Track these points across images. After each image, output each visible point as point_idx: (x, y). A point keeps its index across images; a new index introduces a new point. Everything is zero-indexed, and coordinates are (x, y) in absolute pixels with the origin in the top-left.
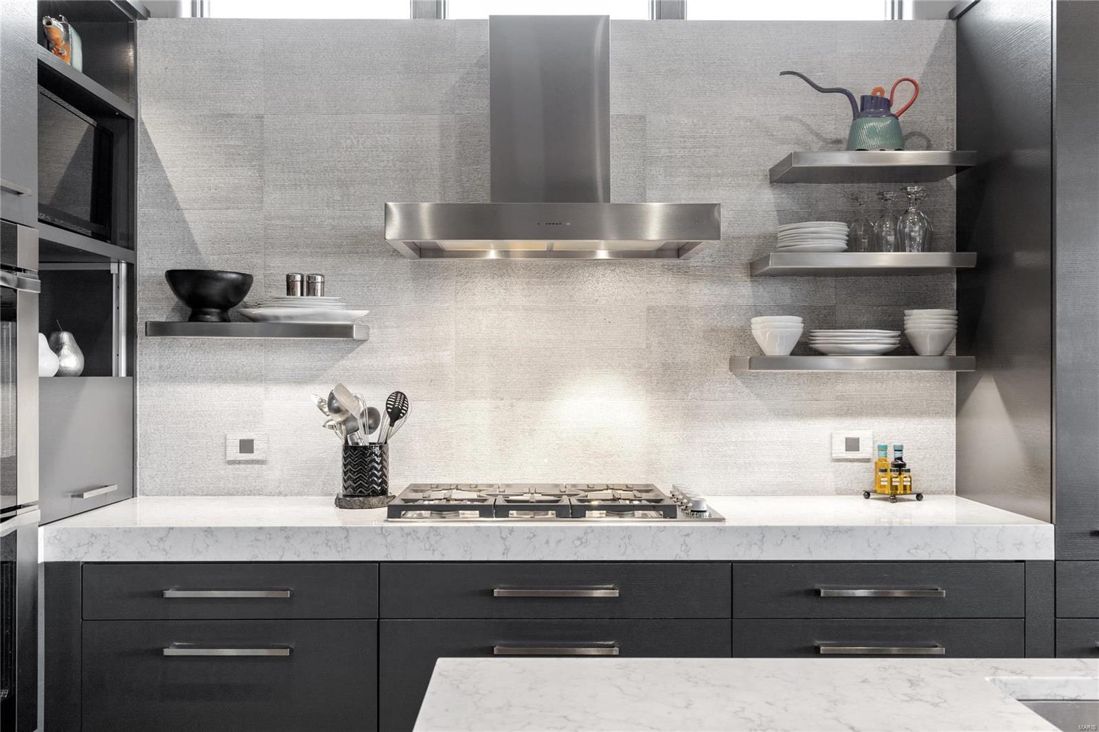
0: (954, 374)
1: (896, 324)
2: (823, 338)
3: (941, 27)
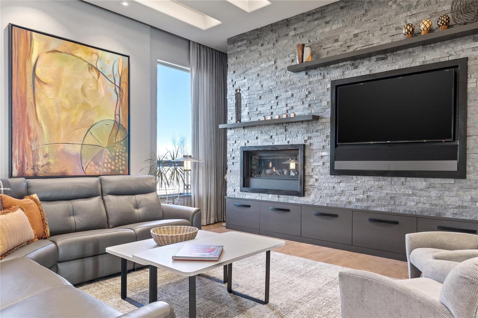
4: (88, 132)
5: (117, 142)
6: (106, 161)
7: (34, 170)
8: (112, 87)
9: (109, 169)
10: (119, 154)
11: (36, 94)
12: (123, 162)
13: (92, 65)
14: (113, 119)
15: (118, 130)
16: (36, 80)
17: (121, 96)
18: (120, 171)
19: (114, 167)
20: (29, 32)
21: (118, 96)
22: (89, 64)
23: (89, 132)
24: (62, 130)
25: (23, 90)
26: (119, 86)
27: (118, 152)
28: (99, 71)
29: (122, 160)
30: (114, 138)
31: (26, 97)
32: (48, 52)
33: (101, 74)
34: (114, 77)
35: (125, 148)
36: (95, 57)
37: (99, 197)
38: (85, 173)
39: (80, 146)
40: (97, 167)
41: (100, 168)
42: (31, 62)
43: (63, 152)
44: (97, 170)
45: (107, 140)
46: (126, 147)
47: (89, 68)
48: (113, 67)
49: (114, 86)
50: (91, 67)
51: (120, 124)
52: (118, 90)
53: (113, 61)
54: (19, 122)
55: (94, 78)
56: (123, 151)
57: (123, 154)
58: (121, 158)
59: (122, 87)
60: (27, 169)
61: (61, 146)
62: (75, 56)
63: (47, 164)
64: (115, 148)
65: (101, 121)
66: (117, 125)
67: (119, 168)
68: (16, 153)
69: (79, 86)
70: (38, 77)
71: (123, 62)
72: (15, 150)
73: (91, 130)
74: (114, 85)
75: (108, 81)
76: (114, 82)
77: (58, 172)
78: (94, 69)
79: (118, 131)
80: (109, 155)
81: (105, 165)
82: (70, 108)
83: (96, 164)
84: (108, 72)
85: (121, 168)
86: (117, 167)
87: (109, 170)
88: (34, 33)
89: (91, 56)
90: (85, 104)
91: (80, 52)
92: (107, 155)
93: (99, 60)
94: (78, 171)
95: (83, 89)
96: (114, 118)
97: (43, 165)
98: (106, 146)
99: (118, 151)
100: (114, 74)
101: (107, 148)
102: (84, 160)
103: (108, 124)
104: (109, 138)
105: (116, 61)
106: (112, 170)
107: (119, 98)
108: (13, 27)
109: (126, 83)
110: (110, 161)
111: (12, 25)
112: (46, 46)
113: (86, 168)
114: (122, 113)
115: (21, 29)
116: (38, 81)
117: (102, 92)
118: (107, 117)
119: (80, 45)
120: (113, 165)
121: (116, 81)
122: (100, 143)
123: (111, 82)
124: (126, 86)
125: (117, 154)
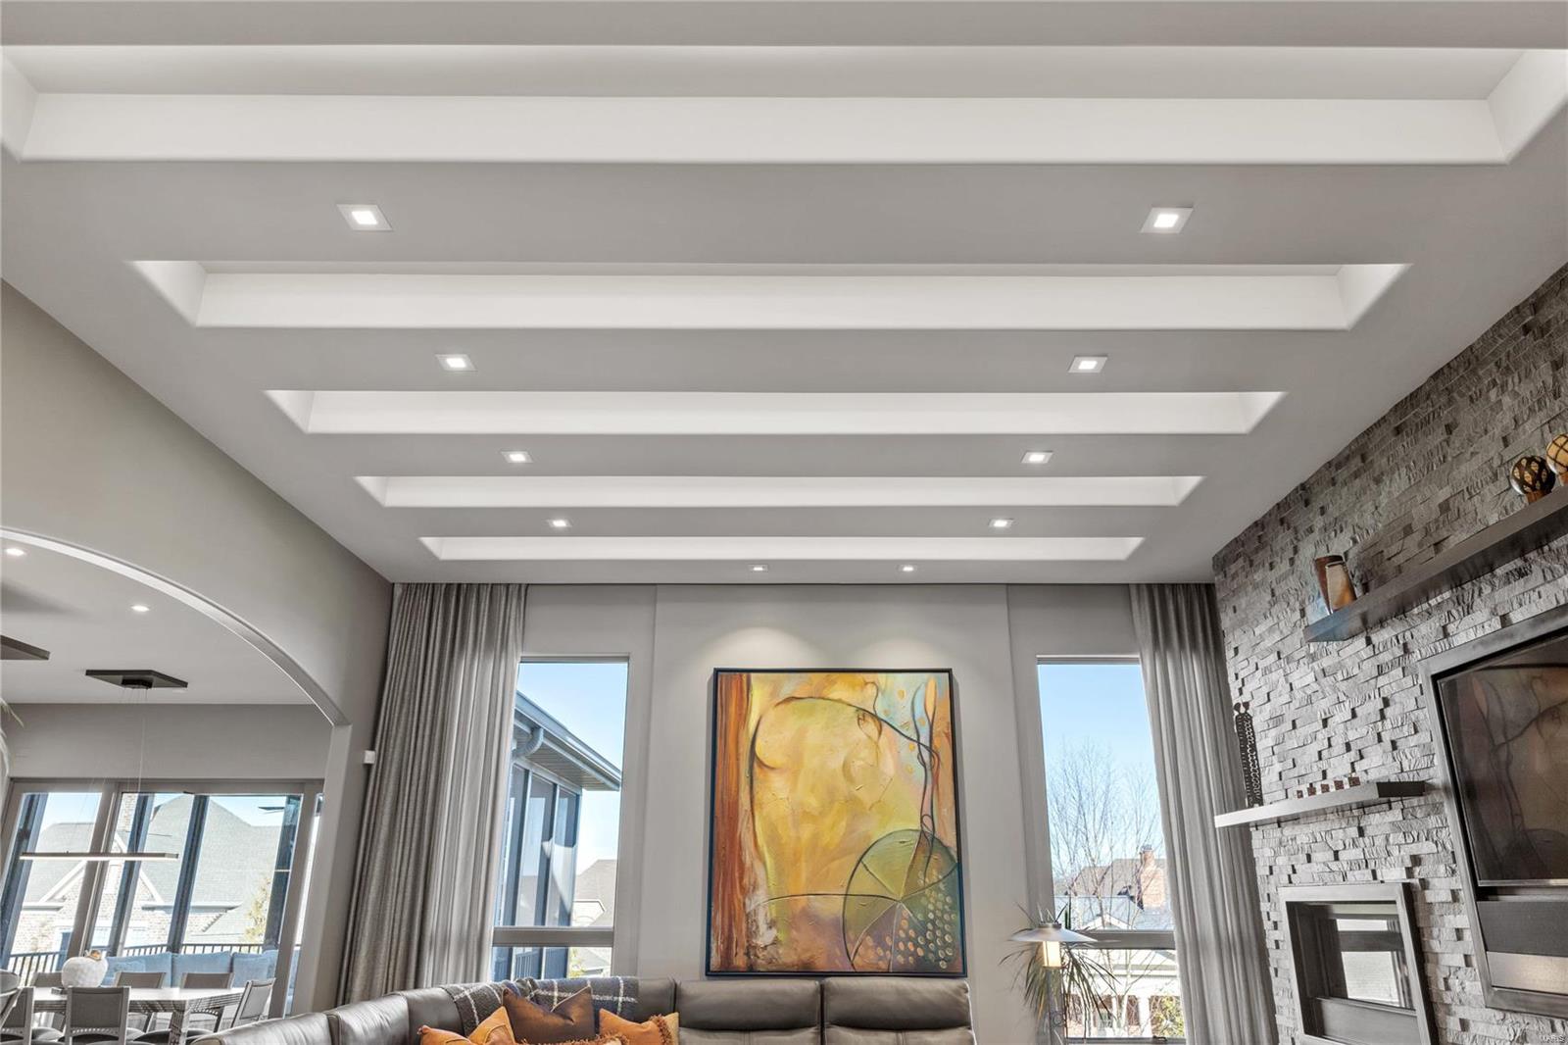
4: (857, 865)
5: (930, 886)
6: (902, 934)
7: (749, 958)
8: (912, 751)
9: (912, 955)
10: (936, 917)
11: (755, 793)
12: (947, 938)
13: (864, 710)
14: (916, 826)
15: (931, 854)
16: (755, 764)
17: (935, 768)
18: (940, 961)
19: (924, 951)
20: (745, 675)
21: (928, 768)
22: (859, 709)
23: (861, 865)
24: (804, 864)
25: (733, 789)
26: (928, 744)
27: (931, 911)
28: (880, 720)
29: (944, 933)
30: (921, 874)
31: (737, 800)
32: (778, 704)
33: (885, 726)
34: (916, 726)
35: (948, 899)
36: (871, 690)
37: (812, 1030)
38: (852, 965)
39: (840, 900)
40: (880, 951)
42: (748, 730)
43: (806, 914)
44: (880, 958)
45: (904, 882)
46: (952, 896)
47: (859, 719)
48: (913, 703)
49: (917, 748)
50: (864, 714)
51: (933, 837)
52: (926, 754)
53: (914, 690)
54: (724, 855)
55: (869, 737)
56: (946, 907)
57: (946, 917)
58: (941, 926)
59: (936, 747)
60: (736, 954)
61: (802, 902)
62: (829, 699)
63: (773, 944)
64: (923, 901)
65: (887, 835)
66: (928, 842)
67: (935, 953)
68: (718, 920)
69: (836, 763)
70: (758, 758)
71: (936, 688)
72: (716, 914)
73: (865, 860)
74: (916, 744)
75: (902, 737)
76: (915, 739)
77: (796, 963)
78: (870, 720)
79: (930, 857)
80: (910, 920)
81: (901, 946)
82: (820, 813)
83: (880, 942)
84: (901, 717)
85: (941, 954)
86: (932, 952)
87: (911, 961)
88: (753, 675)
89: (862, 691)
90: (852, 801)
91: (841, 689)
92: (905, 919)
93: (880, 694)
94: (837, 961)
95: (846, 767)
96: (919, 825)
97: (766, 946)
98: (901, 895)
99: (931, 907)
100: (916, 718)
101: (903, 903)
102: (851, 935)
103: (904, 842)
104: (908, 877)
105: (919, 688)
106: (918, 959)
107: (929, 773)
108: (720, 673)
109: (946, 734)
110: (913, 936)
111: (717, 671)
112: (774, 694)
113: (856, 951)
114: (939, 809)
115: (732, 673)
116: (760, 766)
117: (889, 767)
118: (900, 826)
119: (838, 675)
120: (921, 946)
121: (921, 734)
122: (887, 889)
123: (909, 738)
124: (946, 741)
125: (931, 916)
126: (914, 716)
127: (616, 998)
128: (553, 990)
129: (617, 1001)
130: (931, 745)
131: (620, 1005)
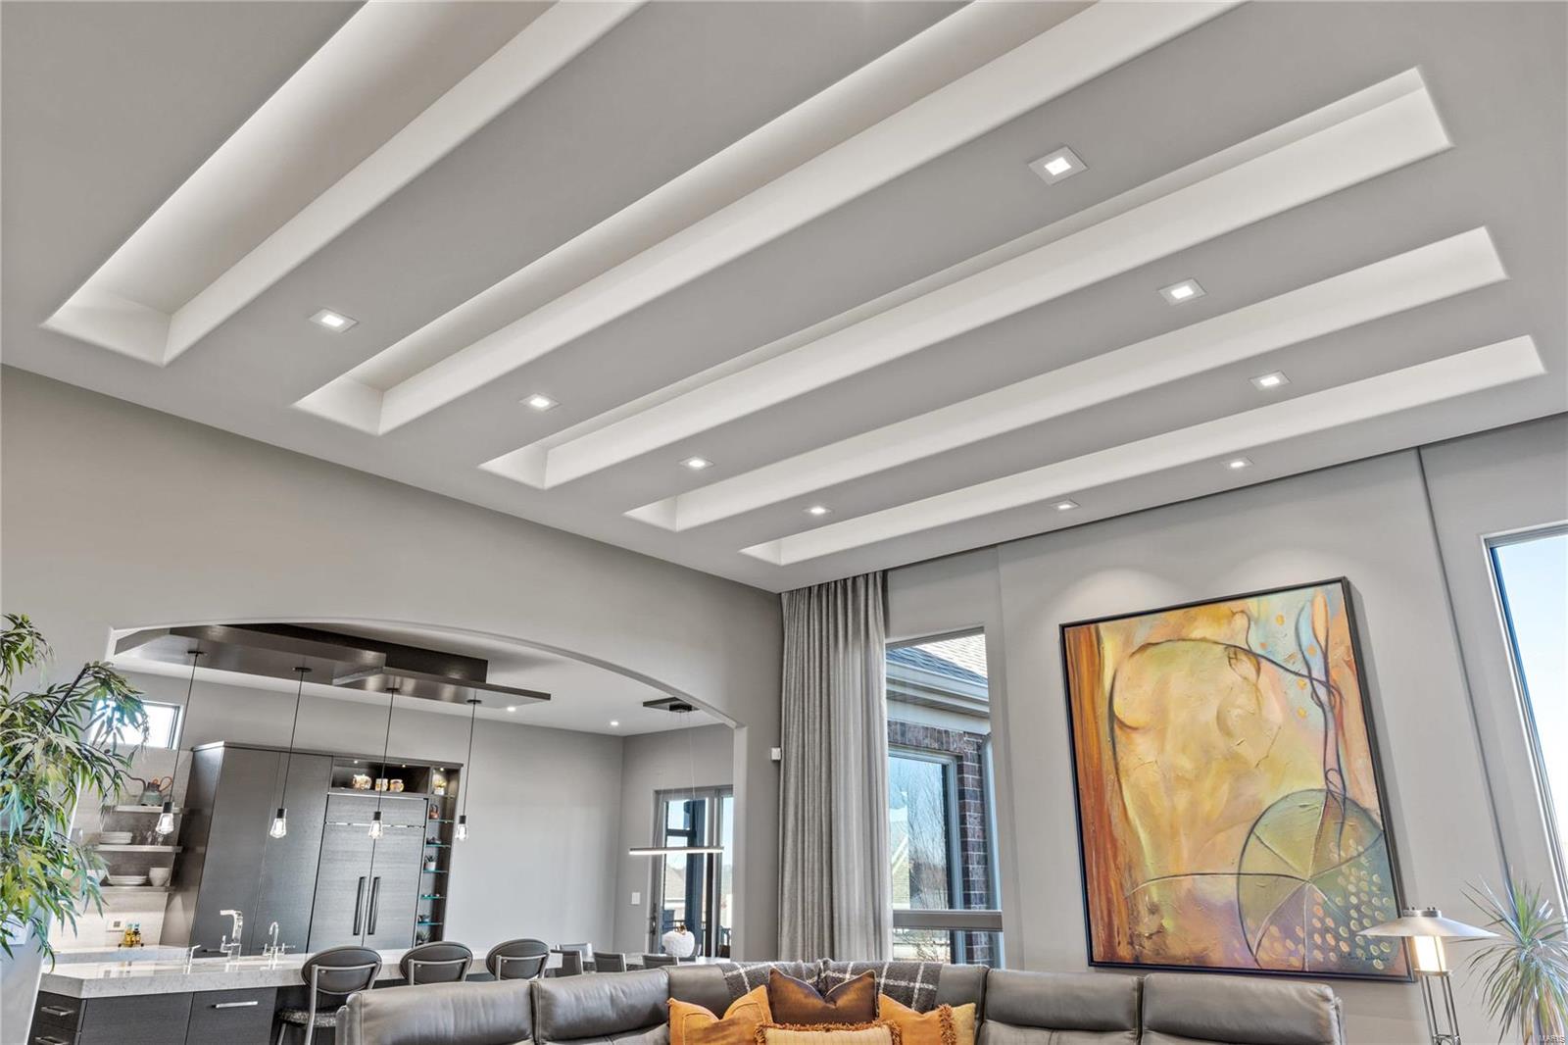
0: (167, 894)
1: (146, 873)
2: (112, 879)
3: (186, 755)
4: (1249, 836)
5: (1347, 861)
6: (1318, 925)
7: (1134, 948)
8: (1302, 689)
9: (1333, 950)
10: (1361, 901)
11: (1119, 759)
13: (1235, 647)
14: (1319, 783)
15: (1344, 819)
16: (1116, 726)
17: (1338, 709)
18: (1375, 961)
19: (1349, 946)
20: (1093, 626)
21: (1327, 709)
22: (1229, 646)
23: (1252, 835)
24: (1183, 839)
25: (1096, 756)
26: (1323, 679)
27: (1353, 894)
28: (1256, 655)
29: (1375, 922)
30: (1332, 845)
31: (1100, 768)
32: (1133, 654)
33: (1264, 663)
34: (1304, 657)
35: (1377, 879)
36: (1240, 622)
38: (1256, 960)
39: (1232, 881)
40: (1290, 944)
41: (1300, 946)
42: (1103, 689)
43: (1195, 900)
45: (1312, 857)
47: (1230, 658)
48: (1297, 629)
49: (1309, 684)
50: (1234, 652)
51: (1345, 798)
52: (1322, 692)
53: (1297, 611)
55: (1246, 679)
56: (1374, 889)
57: (1375, 901)
58: (1369, 913)
59: (1334, 680)
60: (1119, 943)
61: (1187, 883)
62: (1190, 640)
63: (1159, 932)
64: (1340, 880)
65: (1282, 799)
66: (1338, 804)
67: (1366, 949)
68: (1096, 904)
69: (1209, 715)
70: (1119, 720)
71: (1326, 606)
72: (1093, 898)
73: (1258, 832)
74: (1307, 681)
75: (1288, 674)
77: (1187, 955)
78: (1242, 656)
79: (1343, 823)
80: (1325, 905)
81: (1317, 939)
82: (1196, 777)
83: (1288, 933)
84: (1284, 648)
85: (1373, 951)
86: (1361, 947)
87: (1332, 956)
88: (1101, 625)
89: (1230, 622)
90: (1233, 757)
91: (1203, 626)
92: (1319, 904)
93: (1252, 623)
94: (1236, 955)
95: (1220, 719)
96: (1324, 783)
97: (1151, 935)
98: (1310, 873)
99: (1352, 888)
100: (1303, 648)
101: (1314, 883)
102: (1249, 922)
103: (1305, 806)
104: (1316, 849)
105: (1302, 609)
106: (1342, 956)
107: (1329, 715)
108: (1066, 629)
109: (1348, 663)
110: (1333, 926)
111: (1063, 627)
112: (1127, 642)
113: (1259, 945)
114: (1349, 762)
115: (1079, 627)
116: (1121, 728)
117: (1275, 713)
118: (1299, 786)
119: (1196, 609)
120: (1345, 940)
121: (1312, 666)
122: (1291, 867)
123: (1296, 674)
124: (1347, 670)
125: (1354, 900)
126: (1300, 646)
127: (912, 984)
128: (845, 972)
129: (914, 988)
130: (1328, 681)
131: (916, 991)
